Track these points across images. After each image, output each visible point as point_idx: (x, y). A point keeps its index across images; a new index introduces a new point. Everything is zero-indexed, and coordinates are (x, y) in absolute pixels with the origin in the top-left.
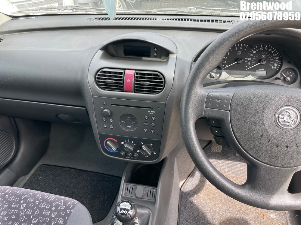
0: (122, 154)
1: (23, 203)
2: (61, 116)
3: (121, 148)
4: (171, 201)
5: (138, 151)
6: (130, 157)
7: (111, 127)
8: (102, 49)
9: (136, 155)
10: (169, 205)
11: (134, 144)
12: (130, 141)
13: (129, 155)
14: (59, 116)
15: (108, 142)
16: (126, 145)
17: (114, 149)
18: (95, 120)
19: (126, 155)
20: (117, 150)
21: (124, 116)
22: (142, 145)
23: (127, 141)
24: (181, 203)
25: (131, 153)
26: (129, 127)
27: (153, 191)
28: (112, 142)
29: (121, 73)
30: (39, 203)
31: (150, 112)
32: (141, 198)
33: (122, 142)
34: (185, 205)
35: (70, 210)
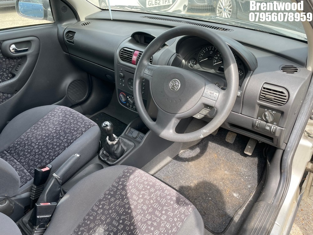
0: (127, 105)
1: (72, 116)
2: (108, 76)
3: (127, 100)
6: (132, 109)
7: (123, 85)
8: (131, 37)
9: (134, 107)
11: (133, 99)
12: (132, 97)
13: (131, 106)
14: (107, 75)
15: (121, 95)
16: (129, 99)
17: (123, 100)
18: (117, 80)
19: (129, 106)
20: (125, 101)
23: (130, 96)
26: (132, 87)
27: (143, 137)
28: (124, 95)
29: (132, 52)
30: (78, 119)
32: (134, 138)
33: (128, 97)
35: (91, 126)
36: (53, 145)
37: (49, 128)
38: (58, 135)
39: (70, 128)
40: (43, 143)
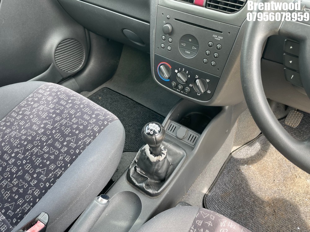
0: (173, 84)
1: (70, 103)
3: (173, 77)
4: (214, 158)
5: (191, 85)
6: (181, 91)
7: (168, 48)
9: (187, 89)
10: (211, 160)
11: (188, 75)
12: (185, 71)
13: (180, 87)
14: (124, 31)
15: (161, 67)
16: (179, 75)
17: (166, 75)
18: (154, 36)
19: (176, 87)
20: (169, 78)
21: (186, 37)
22: (196, 79)
23: (182, 70)
24: (225, 166)
25: (183, 86)
26: (188, 52)
27: (196, 137)
31: (216, 36)
32: (181, 140)
33: (176, 70)
34: (230, 170)
35: (108, 122)
36: (43, 159)
37: (32, 126)
38: (50, 139)
39: (71, 126)
40: (24, 154)
